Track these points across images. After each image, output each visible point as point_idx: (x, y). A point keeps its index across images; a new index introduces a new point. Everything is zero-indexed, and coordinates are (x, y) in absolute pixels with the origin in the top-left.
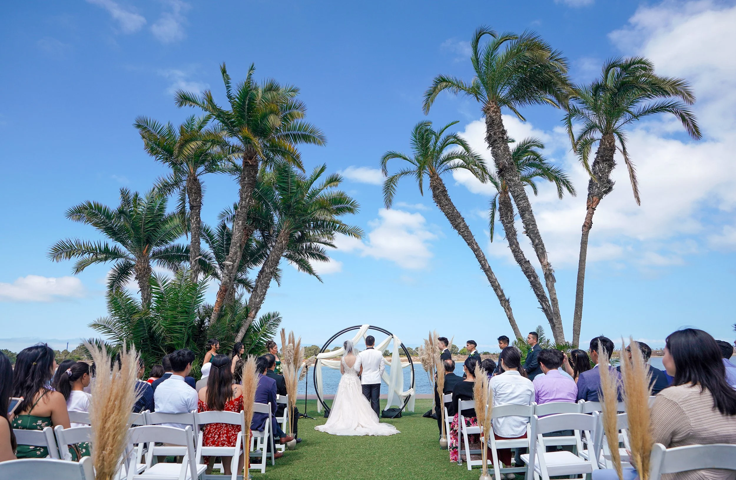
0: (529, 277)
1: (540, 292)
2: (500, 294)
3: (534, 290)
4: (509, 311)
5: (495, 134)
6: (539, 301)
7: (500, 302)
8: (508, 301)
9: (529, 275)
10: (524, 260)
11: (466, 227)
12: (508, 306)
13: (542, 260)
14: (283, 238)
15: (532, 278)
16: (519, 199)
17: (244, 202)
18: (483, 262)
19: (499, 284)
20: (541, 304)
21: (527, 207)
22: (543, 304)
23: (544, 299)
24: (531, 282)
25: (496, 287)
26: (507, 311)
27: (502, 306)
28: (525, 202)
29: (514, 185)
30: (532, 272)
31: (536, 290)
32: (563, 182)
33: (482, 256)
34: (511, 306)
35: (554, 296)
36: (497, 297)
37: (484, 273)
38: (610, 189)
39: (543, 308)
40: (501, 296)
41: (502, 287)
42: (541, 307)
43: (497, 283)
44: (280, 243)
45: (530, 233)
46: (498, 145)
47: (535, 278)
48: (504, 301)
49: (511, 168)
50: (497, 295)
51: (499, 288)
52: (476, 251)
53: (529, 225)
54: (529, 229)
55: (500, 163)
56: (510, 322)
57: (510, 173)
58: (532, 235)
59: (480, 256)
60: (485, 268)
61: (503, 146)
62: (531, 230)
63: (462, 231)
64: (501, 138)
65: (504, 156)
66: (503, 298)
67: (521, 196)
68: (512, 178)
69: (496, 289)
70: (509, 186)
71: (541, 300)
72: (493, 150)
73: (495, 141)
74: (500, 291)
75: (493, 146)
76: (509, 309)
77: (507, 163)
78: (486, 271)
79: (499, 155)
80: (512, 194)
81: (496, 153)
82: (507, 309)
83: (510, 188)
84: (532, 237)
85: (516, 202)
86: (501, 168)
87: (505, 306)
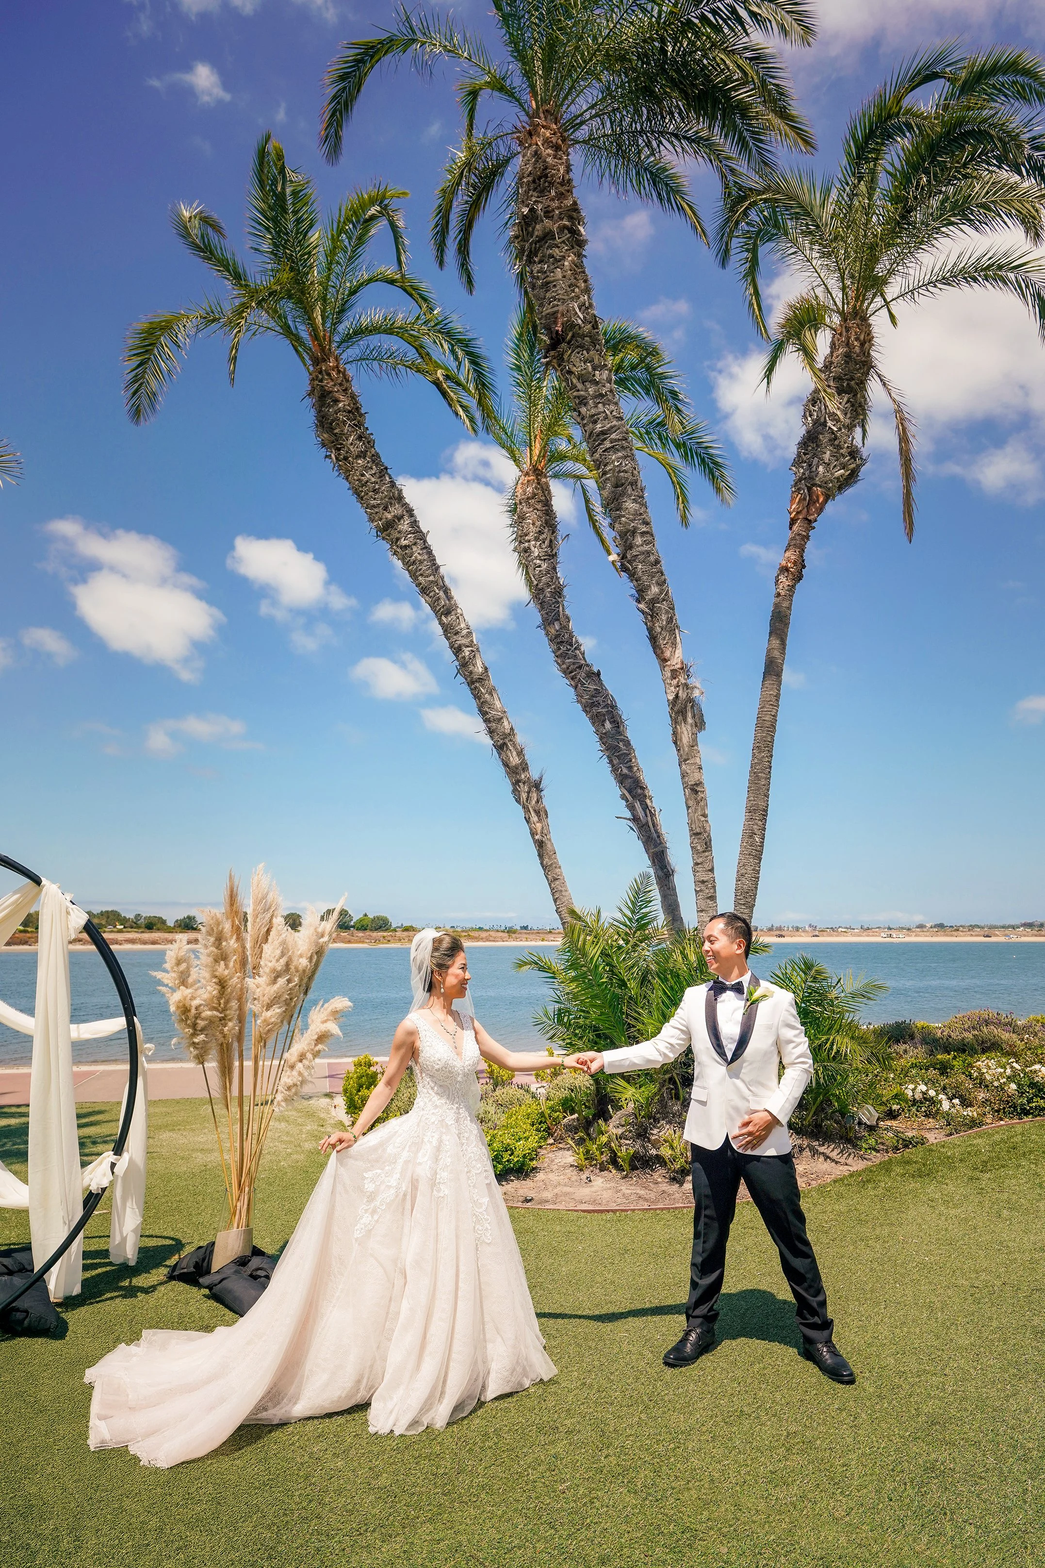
0: (597, 720)
1: (630, 768)
2: (515, 760)
3: (611, 762)
4: (540, 820)
5: (548, 213)
6: (623, 797)
7: (511, 788)
8: (537, 786)
9: (598, 715)
10: (584, 669)
11: (420, 536)
12: (538, 802)
13: (667, 655)
15: (608, 725)
16: (607, 444)
18: (466, 652)
19: (512, 729)
20: (631, 808)
21: (633, 475)
22: (638, 805)
23: (639, 791)
24: (603, 738)
25: (502, 740)
26: (534, 818)
27: (518, 801)
28: (625, 457)
29: (595, 397)
30: (607, 706)
31: (615, 762)
32: (703, 460)
33: (464, 632)
34: (546, 802)
35: (696, 776)
36: (502, 770)
37: (465, 687)
38: (852, 477)
39: (635, 819)
40: (516, 767)
41: (519, 739)
42: (629, 815)
43: (506, 723)
45: (634, 560)
46: (557, 250)
47: (617, 723)
48: (524, 783)
49: (590, 337)
50: (506, 765)
51: (511, 740)
52: (448, 613)
53: (634, 532)
54: (631, 547)
55: (557, 312)
56: (541, 856)
57: (585, 352)
58: (640, 567)
59: (457, 633)
60: (471, 673)
61: (570, 259)
62: (639, 549)
63: (403, 542)
64: (566, 231)
65: (573, 291)
66: (523, 776)
67: (613, 436)
68: (590, 369)
69: (505, 744)
70: (579, 397)
71: (630, 792)
72: (536, 268)
73: (548, 235)
74: (514, 753)
75: (540, 255)
76: (542, 813)
77: (582, 317)
78: (473, 683)
79: (555, 286)
80: (584, 426)
81: (548, 276)
82: (535, 811)
83: (580, 403)
84: (640, 574)
85: (597, 456)
86: (560, 329)
87: (527, 800)
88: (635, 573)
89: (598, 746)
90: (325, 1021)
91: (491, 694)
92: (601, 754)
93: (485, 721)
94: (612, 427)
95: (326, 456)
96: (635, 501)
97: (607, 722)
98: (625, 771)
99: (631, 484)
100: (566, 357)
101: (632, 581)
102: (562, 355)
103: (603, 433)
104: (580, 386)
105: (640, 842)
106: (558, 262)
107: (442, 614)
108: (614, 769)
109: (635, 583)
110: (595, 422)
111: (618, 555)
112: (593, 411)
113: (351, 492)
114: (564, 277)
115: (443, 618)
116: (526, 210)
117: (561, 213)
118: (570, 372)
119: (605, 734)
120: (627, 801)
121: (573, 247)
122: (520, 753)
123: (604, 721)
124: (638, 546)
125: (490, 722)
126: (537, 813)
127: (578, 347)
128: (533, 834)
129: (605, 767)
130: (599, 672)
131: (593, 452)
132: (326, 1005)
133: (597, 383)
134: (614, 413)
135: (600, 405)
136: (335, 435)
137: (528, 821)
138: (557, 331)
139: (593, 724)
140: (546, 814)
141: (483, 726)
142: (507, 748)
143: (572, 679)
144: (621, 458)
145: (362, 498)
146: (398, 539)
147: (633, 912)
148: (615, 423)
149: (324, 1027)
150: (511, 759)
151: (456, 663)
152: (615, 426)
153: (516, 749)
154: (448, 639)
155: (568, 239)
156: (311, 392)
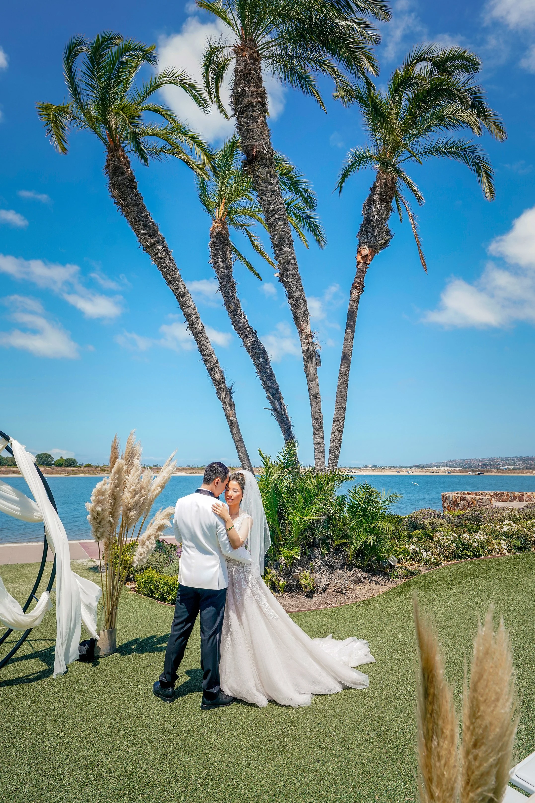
0: (255, 357)
1: (272, 383)
2: (219, 377)
3: (262, 379)
4: (231, 409)
6: (268, 398)
7: (216, 391)
8: (229, 391)
9: (256, 354)
10: (248, 330)
11: (168, 251)
12: (230, 399)
13: (303, 327)
15: (261, 360)
16: (276, 216)
18: (194, 318)
19: (217, 360)
20: (273, 404)
21: (288, 234)
22: (276, 403)
23: (277, 395)
24: (258, 366)
25: (212, 366)
26: (229, 408)
27: (220, 398)
28: (285, 224)
29: (270, 191)
30: (260, 350)
31: (264, 379)
32: (309, 224)
33: (192, 307)
34: (235, 400)
35: (317, 390)
36: (211, 381)
37: (192, 336)
39: (275, 409)
40: (220, 380)
41: (220, 366)
42: (271, 408)
43: (214, 357)
45: (288, 277)
46: (255, 113)
47: (266, 359)
48: (223, 389)
49: (270, 160)
50: (213, 379)
51: (217, 366)
52: (183, 296)
53: (288, 263)
54: (286, 270)
55: (254, 145)
56: (231, 428)
57: (267, 168)
58: (291, 281)
59: (188, 307)
60: (196, 329)
61: (261, 118)
62: (291, 272)
63: (160, 255)
64: (259, 104)
65: (262, 135)
66: (223, 386)
67: (279, 212)
68: (269, 177)
69: (213, 368)
70: (262, 190)
71: (272, 395)
72: (244, 120)
73: (250, 105)
74: (218, 373)
75: (245, 114)
76: (232, 405)
77: (266, 149)
78: (196, 334)
79: (253, 131)
80: (264, 205)
81: (249, 126)
82: (229, 404)
83: (262, 193)
84: (291, 284)
85: (270, 221)
86: (254, 154)
87: (225, 398)
88: (288, 284)
89: (255, 370)
90: (163, 519)
91: (206, 341)
92: (257, 374)
93: (203, 355)
94: (279, 208)
95: (115, 203)
96: (289, 247)
97: (261, 358)
98: (270, 384)
99: (288, 238)
100: (256, 169)
101: (286, 288)
102: (255, 167)
103: (274, 210)
104: (263, 184)
105: (277, 423)
106: (254, 119)
107: (180, 296)
108: (264, 383)
109: (288, 289)
110: (270, 204)
111: (280, 274)
112: (269, 199)
113: (128, 224)
114: (258, 127)
115: (181, 298)
116: (240, 90)
117: (257, 94)
118: (258, 177)
119: (260, 364)
120: (270, 400)
121: (262, 113)
122: (221, 374)
123: (259, 357)
124: (290, 270)
125: (206, 356)
126: (230, 405)
127: (263, 164)
128: (227, 416)
129: (259, 381)
130: (256, 331)
131: (267, 219)
132: (164, 511)
133: (272, 184)
134: (280, 201)
135: (273, 196)
136: (122, 192)
137: (225, 409)
138: (253, 155)
139: (253, 359)
140: (234, 406)
141: (201, 357)
142: (215, 370)
143: (242, 334)
144: (283, 224)
145: (136, 229)
146: (156, 253)
147: (284, 459)
148: (280, 206)
149: (162, 522)
150: (217, 377)
151: (188, 323)
152: (280, 207)
153: (219, 371)
154: (183, 310)
155: (260, 108)
156: (108, 166)
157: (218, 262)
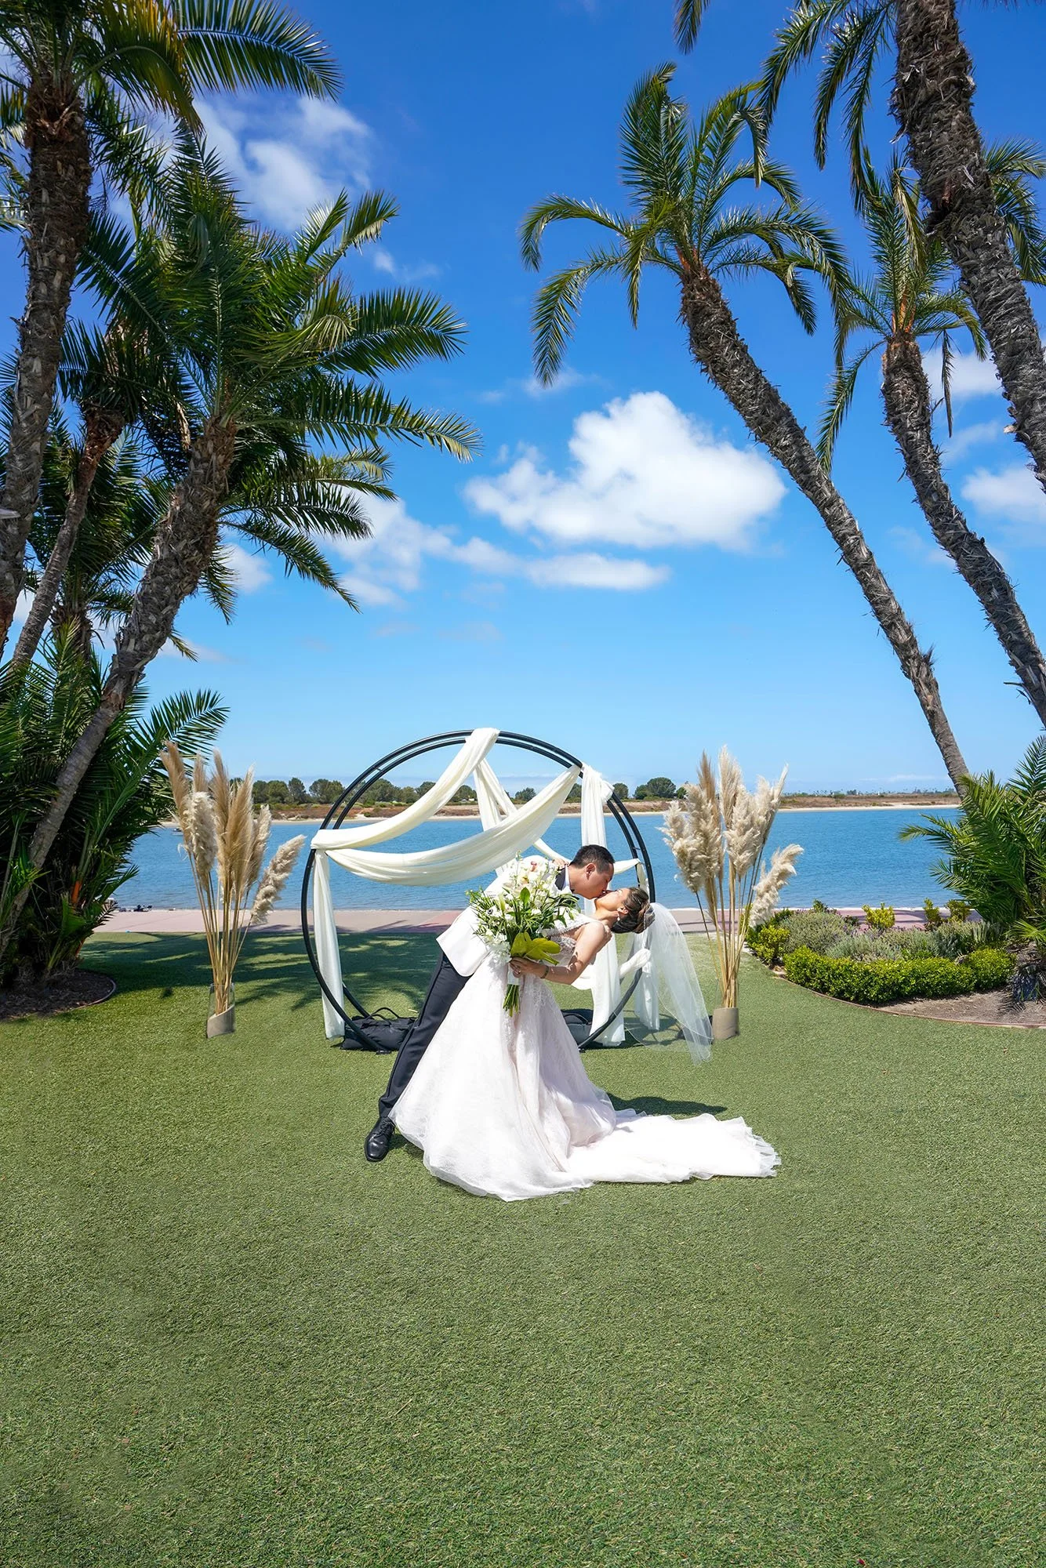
0: (981, 589)
1: (1020, 634)
2: (903, 638)
3: (998, 630)
4: (931, 692)
6: (1012, 663)
7: (900, 664)
8: (926, 660)
9: (984, 584)
10: (966, 539)
11: (799, 435)
12: (928, 675)
14: (210, 446)
15: (995, 593)
16: (1002, 311)
17: (43, 290)
18: (851, 540)
19: (899, 609)
20: (1021, 672)
21: (1031, 338)
22: (1029, 670)
23: (1032, 656)
24: (989, 606)
25: (890, 621)
26: (925, 690)
27: (908, 676)
28: (1022, 321)
30: (993, 574)
31: (1004, 629)
33: (848, 521)
34: (937, 674)
36: (890, 647)
37: (852, 576)
39: (1026, 684)
40: (905, 644)
41: (907, 618)
42: (1019, 680)
43: (893, 604)
44: (202, 461)
45: (1033, 429)
46: (942, 112)
47: (1005, 590)
48: (914, 659)
49: (982, 198)
50: (894, 643)
51: (899, 620)
52: (830, 504)
53: (1032, 401)
54: (1029, 416)
55: (945, 180)
56: (932, 726)
57: (975, 217)
58: (1040, 435)
59: (841, 523)
60: (856, 559)
61: (958, 116)
62: (1039, 416)
63: (784, 443)
64: (952, 87)
65: (962, 153)
66: (912, 653)
67: (1008, 301)
68: (982, 233)
69: (893, 624)
70: (968, 267)
71: (1020, 657)
72: (918, 137)
73: (935, 96)
74: (903, 632)
75: (924, 121)
76: (932, 686)
77: (972, 179)
78: (858, 569)
79: (941, 152)
80: (975, 296)
81: (932, 143)
82: (926, 684)
83: (970, 272)
84: (1040, 442)
85: (990, 325)
86: (947, 198)
87: (917, 675)
88: (1033, 442)
89: (984, 614)
90: (784, 862)
91: (877, 578)
92: (987, 622)
93: (871, 604)
94: (1006, 292)
95: (702, 371)
96: (1033, 366)
97: (994, 590)
98: (1015, 637)
99: (1030, 349)
100: (953, 226)
101: (1030, 450)
102: (950, 225)
103: (997, 300)
104: (970, 254)
105: (1032, 708)
106: (943, 124)
107: (824, 506)
108: (1003, 637)
109: (1034, 452)
110: (988, 290)
111: (1014, 425)
112: (985, 279)
113: (727, 401)
114: (951, 139)
115: (826, 511)
116: (907, 77)
117: (945, 68)
118: (958, 242)
119: (992, 601)
120: (1017, 666)
121: (960, 102)
122: (909, 631)
123: (991, 589)
124: (1038, 413)
125: (877, 604)
126: (928, 685)
127: (968, 212)
128: (924, 705)
129: (992, 634)
130: (983, 539)
131: (984, 321)
132: (784, 851)
133: (989, 247)
134: (1009, 276)
135: (993, 271)
136: (711, 348)
137: (918, 693)
138: (944, 201)
139: (978, 593)
140: (937, 686)
141: (870, 608)
142: (896, 627)
143: (954, 550)
144: (1018, 323)
145: (739, 406)
146: (777, 441)
147: (1032, 773)
148: (1010, 286)
149: (782, 867)
150: (900, 637)
151: (841, 551)
152: (1010, 290)
153: (904, 627)
154: (831, 529)
155: (954, 96)
156: (684, 310)
157: (900, 420)
